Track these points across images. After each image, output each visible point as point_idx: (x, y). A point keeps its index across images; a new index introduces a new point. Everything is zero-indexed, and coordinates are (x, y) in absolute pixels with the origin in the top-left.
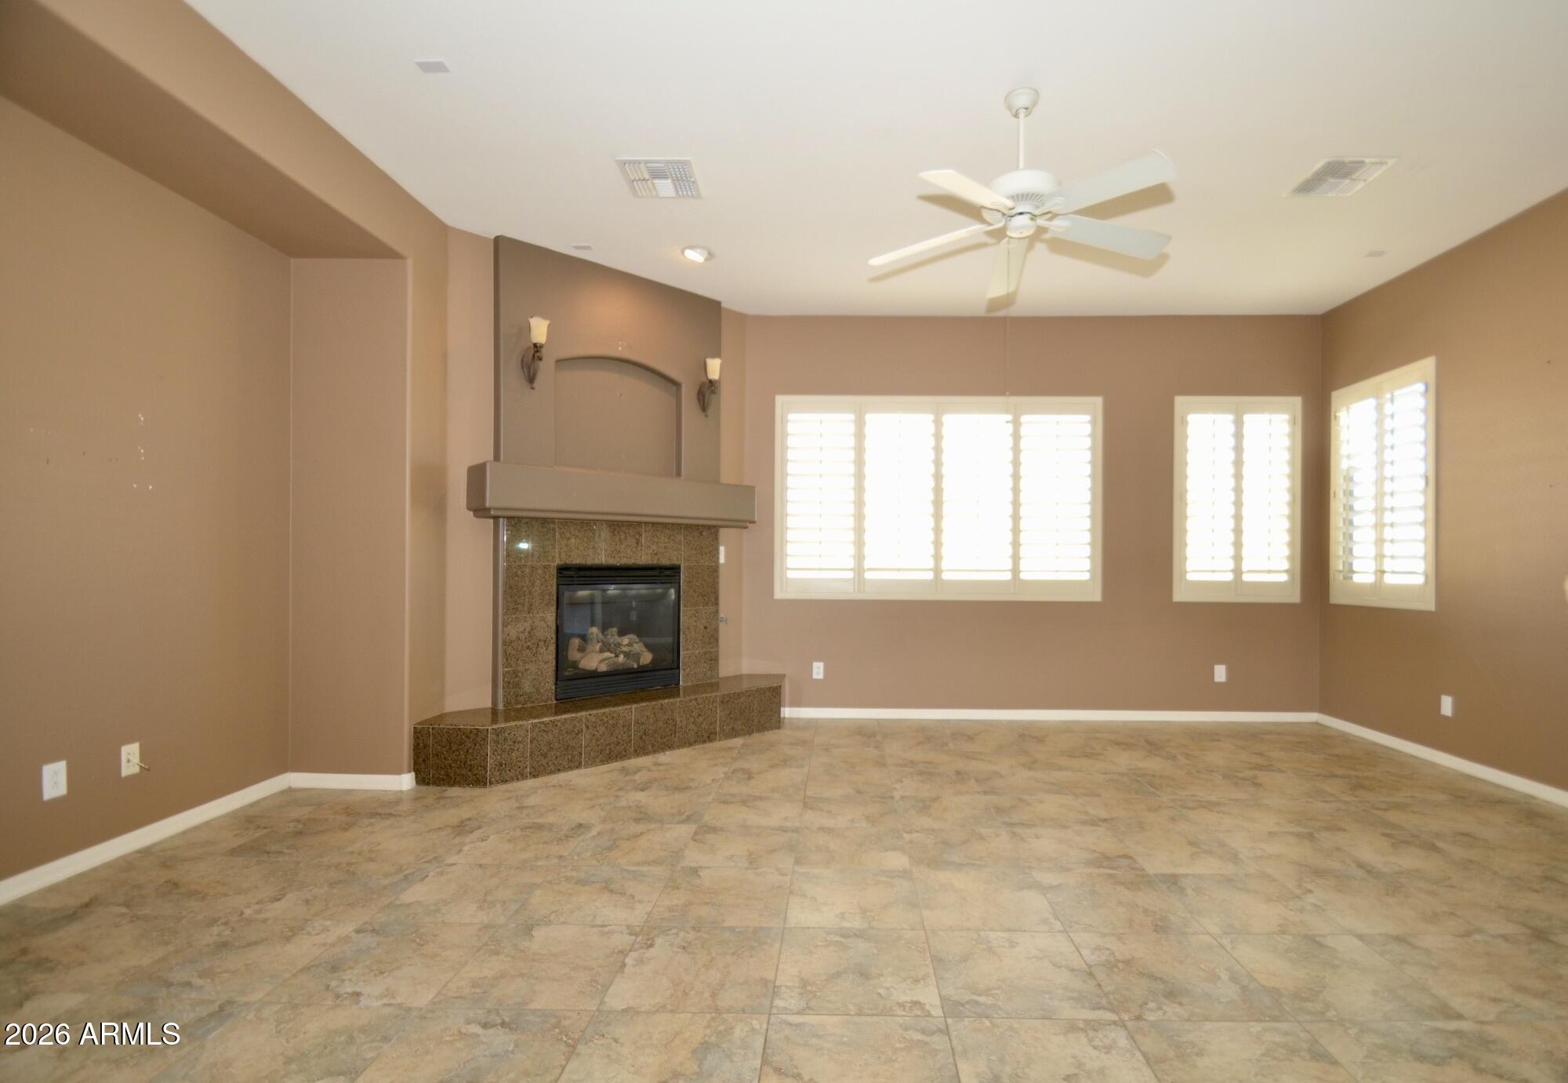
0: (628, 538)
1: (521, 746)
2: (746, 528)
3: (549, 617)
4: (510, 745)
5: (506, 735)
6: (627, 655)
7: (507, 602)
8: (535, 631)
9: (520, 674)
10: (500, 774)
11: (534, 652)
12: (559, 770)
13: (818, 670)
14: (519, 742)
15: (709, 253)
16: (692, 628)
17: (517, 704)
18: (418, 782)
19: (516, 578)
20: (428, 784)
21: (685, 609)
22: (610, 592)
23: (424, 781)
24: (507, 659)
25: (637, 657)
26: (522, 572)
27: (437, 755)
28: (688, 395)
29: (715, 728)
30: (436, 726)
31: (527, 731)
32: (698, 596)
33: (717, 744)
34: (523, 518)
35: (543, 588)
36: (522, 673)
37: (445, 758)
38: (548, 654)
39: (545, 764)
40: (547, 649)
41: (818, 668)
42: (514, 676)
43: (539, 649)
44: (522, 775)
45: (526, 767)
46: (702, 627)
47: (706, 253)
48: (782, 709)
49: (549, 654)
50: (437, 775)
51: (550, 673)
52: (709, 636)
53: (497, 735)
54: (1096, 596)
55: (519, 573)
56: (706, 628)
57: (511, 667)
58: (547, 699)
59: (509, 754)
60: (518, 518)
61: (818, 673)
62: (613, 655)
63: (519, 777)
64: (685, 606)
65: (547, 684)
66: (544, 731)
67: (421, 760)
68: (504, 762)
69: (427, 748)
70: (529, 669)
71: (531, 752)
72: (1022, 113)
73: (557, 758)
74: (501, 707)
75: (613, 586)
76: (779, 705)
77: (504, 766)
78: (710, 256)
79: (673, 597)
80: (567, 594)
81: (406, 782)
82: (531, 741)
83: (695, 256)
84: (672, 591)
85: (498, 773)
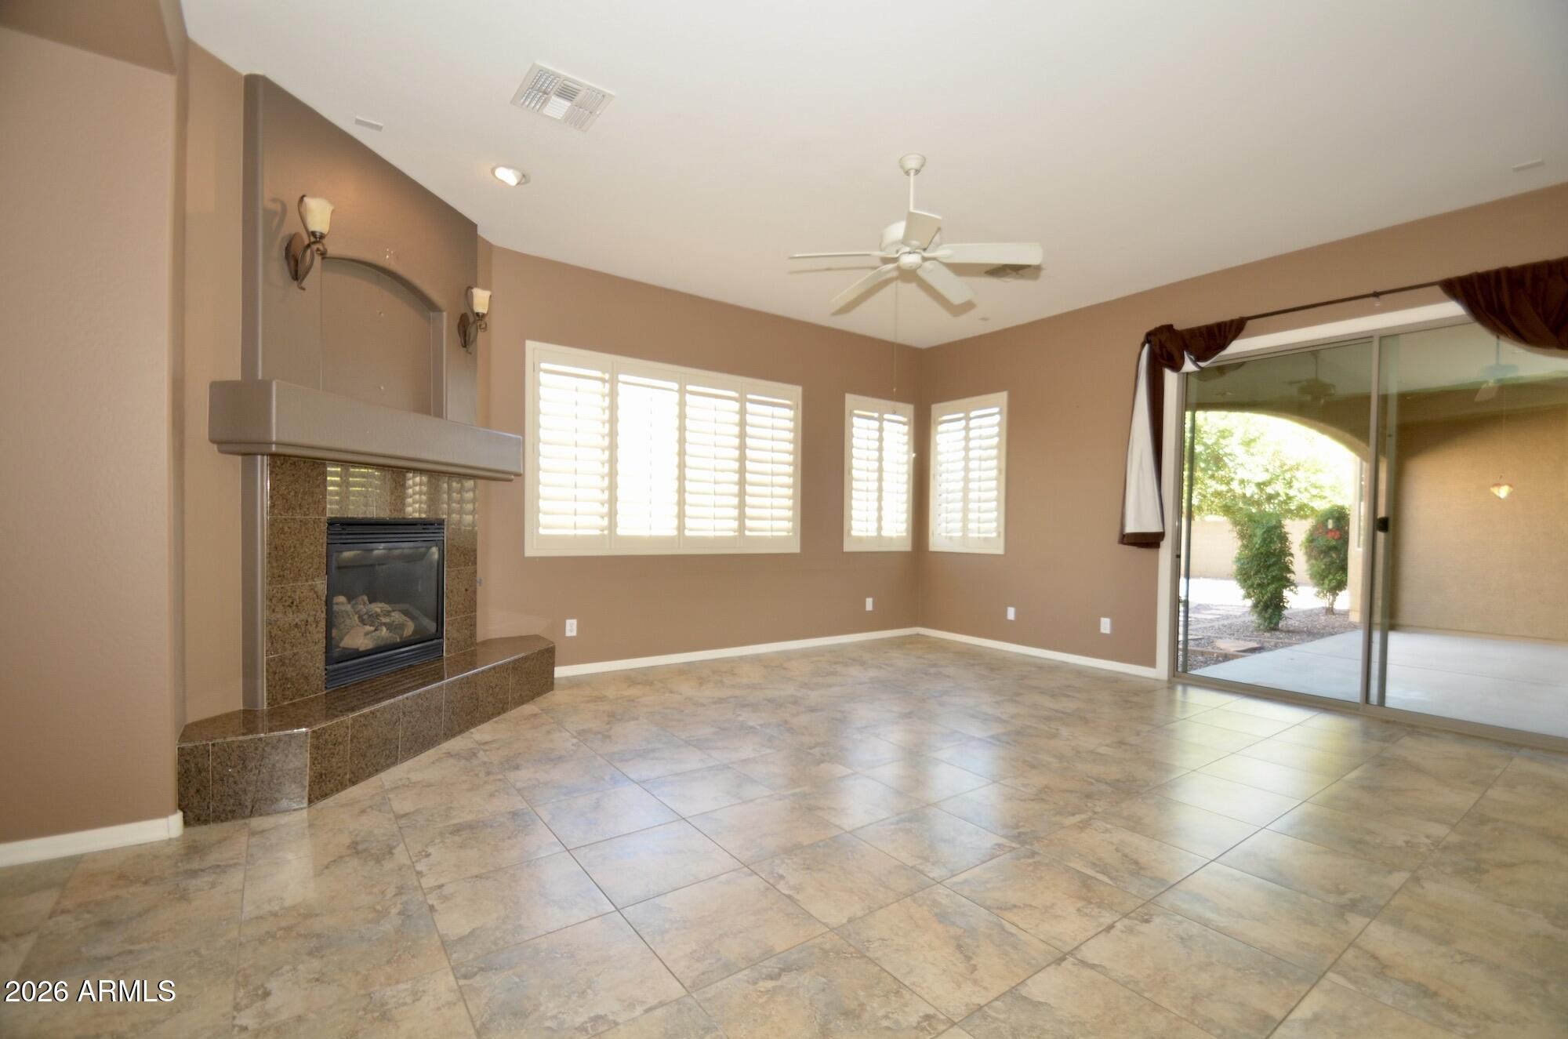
0: (398, 487)
1: (342, 747)
2: (511, 480)
3: (319, 586)
4: (330, 749)
5: (327, 736)
6: (389, 626)
7: (272, 567)
8: (304, 604)
9: (287, 661)
10: (320, 788)
11: (303, 629)
12: (377, 770)
13: (571, 628)
14: (340, 743)
15: (524, 176)
16: (455, 590)
17: (285, 698)
18: (186, 823)
19: (282, 536)
20: (206, 822)
21: (449, 569)
22: (376, 552)
23: (199, 820)
24: (272, 643)
25: (402, 626)
26: (289, 528)
27: (222, 780)
28: (447, 324)
29: (507, 698)
30: (220, 741)
31: (347, 728)
32: (460, 556)
33: (514, 713)
34: (290, 456)
35: (312, 548)
36: (290, 659)
37: (235, 783)
38: (318, 632)
39: (364, 766)
40: (317, 626)
41: (571, 625)
42: (281, 663)
43: (309, 626)
44: (341, 784)
45: (346, 774)
46: (464, 590)
47: (519, 174)
48: (556, 668)
49: (318, 634)
50: (221, 808)
51: (320, 657)
52: (469, 599)
53: (318, 738)
54: (795, 548)
55: (286, 529)
56: (466, 590)
57: (277, 653)
58: (317, 689)
59: (329, 761)
60: (285, 456)
61: (571, 631)
62: (372, 628)
63: (339, 787)
64: (449, 567)
65: (317, 671)
66: (364, 725)
67: (192, 791)
68: (324, 772)
69: (203, 774)
70: (298, 653)
71: (351, 754)
72: (912, 173)
73: (375, 756)
74: (263, 705)
75: (382, 546)
76: (552, 665)
77: (324, 777)
78: (524, 179)
79: (436, 556)
80: (335, 555)
81: (169, 827)
82: (351, 740)
83: (508, 176)
84: (434, 550)
85: (318, 787)
